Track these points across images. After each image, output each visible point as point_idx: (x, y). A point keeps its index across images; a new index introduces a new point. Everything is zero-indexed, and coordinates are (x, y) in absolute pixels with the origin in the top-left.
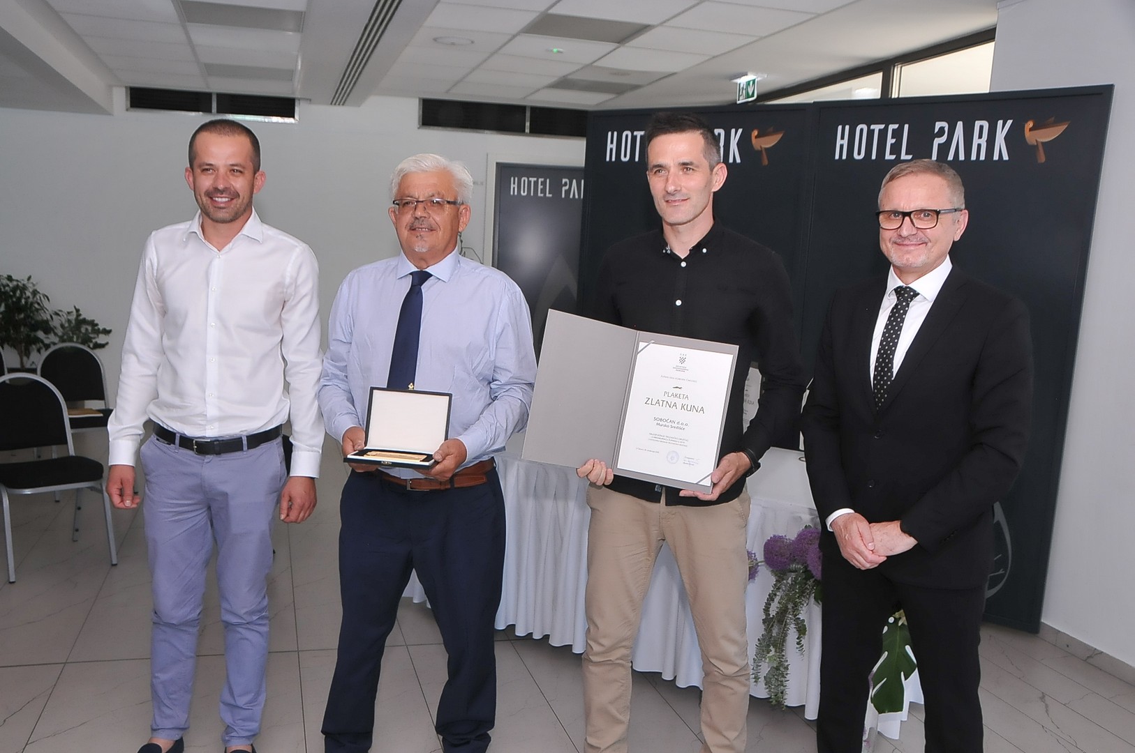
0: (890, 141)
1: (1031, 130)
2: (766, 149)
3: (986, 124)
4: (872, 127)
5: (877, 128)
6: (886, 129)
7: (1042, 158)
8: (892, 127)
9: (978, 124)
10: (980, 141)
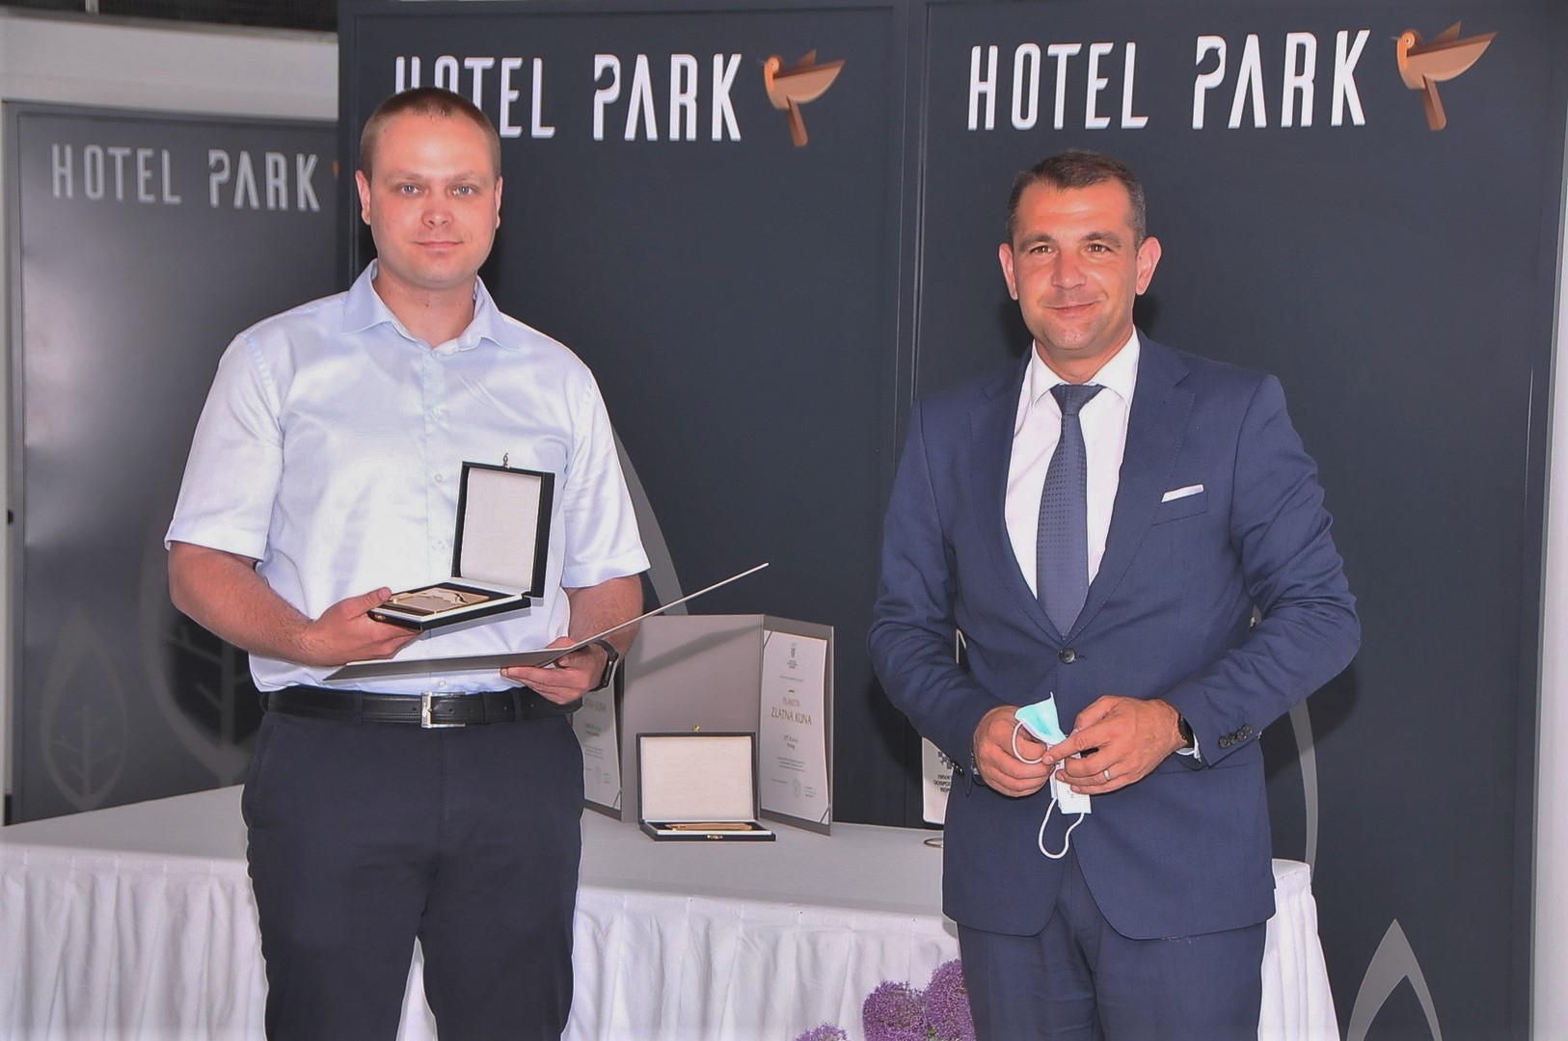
0: (1095, 84)
1: (1410, 53)
2: (802, 107)
3: (1310, 41)
4: (1052, 50)
5: (1062, 52)
6: (1084, 54)
7: (1439, 119)
8: (1099, 49)
9: (1293, 40)
10: (1299, 82)
